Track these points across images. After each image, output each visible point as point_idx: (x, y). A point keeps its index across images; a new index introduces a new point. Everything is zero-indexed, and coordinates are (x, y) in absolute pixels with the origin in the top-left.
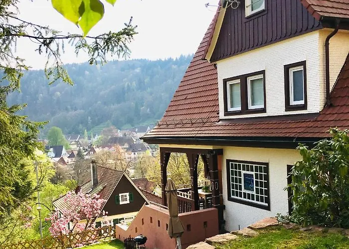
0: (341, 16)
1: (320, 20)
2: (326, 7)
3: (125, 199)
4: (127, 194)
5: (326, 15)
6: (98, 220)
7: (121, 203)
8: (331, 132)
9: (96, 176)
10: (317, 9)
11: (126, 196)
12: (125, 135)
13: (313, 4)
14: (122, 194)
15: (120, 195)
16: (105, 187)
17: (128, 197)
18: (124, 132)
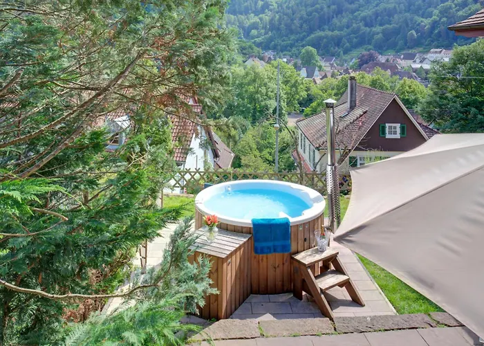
3: (393, 131)
4: (398, 126)
6: (353, 154)
7: (388, 136)
9: (353, 96)
11: (395, 128)
12: (387, 60)
14: (390, 125)
15: (387, 125)
16: (366, 112)
17: (398, 130)
18: (387, 57)
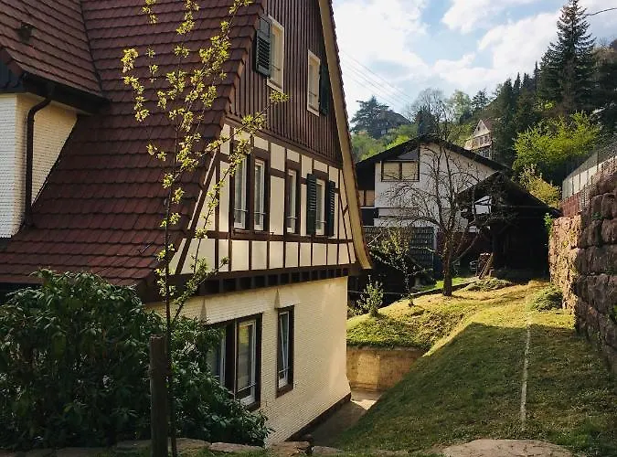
0: (56, 79)
1: (21, 77)
2: (31, 58)
5: (31, 71)
8: (40, 275)
10: (15, 56)
13: (8, 47)
